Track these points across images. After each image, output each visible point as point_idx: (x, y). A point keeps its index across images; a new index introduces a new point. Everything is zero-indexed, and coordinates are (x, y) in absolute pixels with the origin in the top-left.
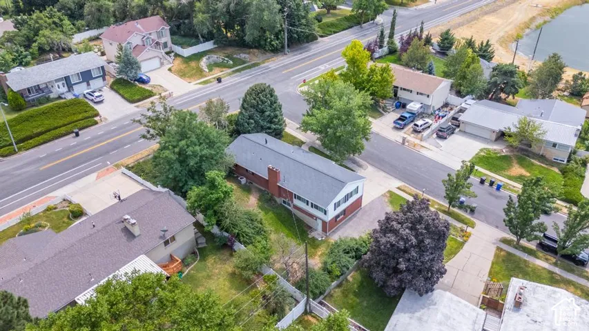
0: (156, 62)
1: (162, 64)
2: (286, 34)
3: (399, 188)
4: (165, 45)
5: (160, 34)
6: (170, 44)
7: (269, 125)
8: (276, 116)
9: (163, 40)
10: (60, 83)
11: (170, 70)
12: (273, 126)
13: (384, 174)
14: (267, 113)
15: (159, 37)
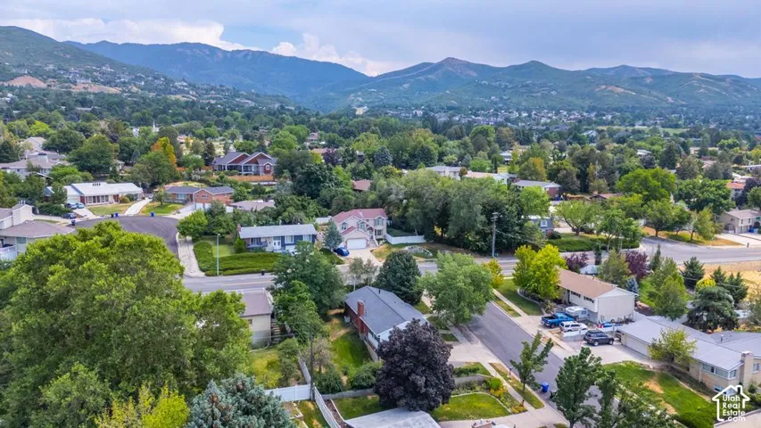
0: (362, 243)
1: (368, 246)
2: (494, 238)
3: (491, 364)
4: (379, 232)
5: (377, 223)
6: (385, 232)
7: (399, 286)
8: (408, 281)
9: (378, 228)
10: (277, 242)
11: (371, 251)
12: (403, 288)
13: (489, 352)
14: (398, 274)
15: (375, 225)
